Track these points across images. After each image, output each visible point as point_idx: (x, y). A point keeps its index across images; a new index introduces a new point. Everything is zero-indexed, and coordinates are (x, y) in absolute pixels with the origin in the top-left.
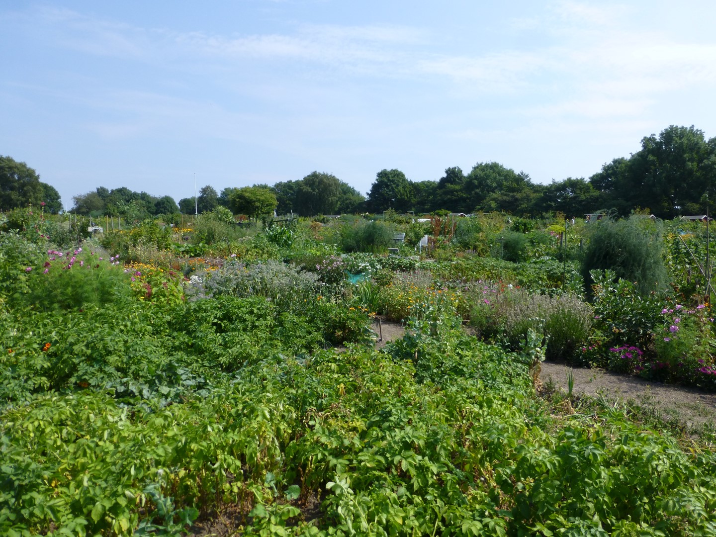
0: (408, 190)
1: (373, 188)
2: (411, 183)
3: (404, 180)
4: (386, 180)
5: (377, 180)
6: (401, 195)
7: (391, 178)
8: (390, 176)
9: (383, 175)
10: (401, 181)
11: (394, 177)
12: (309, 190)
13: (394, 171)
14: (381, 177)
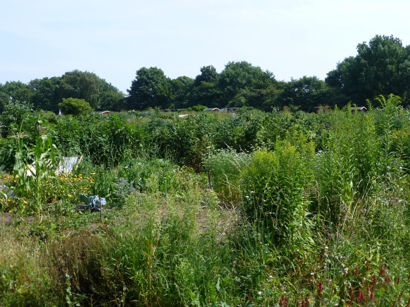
0: (167, 87)
1: (133, 85)
2: (169, 81)
3: (163, 77)
4: (145, 78)
5: (137, 78)
6: (161, 92)
7: (150, 76)
8: (149, 74)
9: (142, 73)
10: (160, 79)
11: (153, 74)
12: (71, 88)
13: (153, 69)
14: (141, 75)
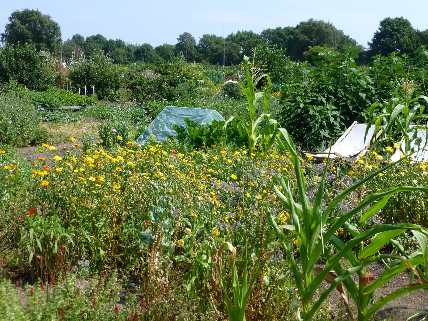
0: (414, 40)
1: (375, 37)
2: (418, 33)
3: (411, 29)
4: (390, 29)
5: (380, 29)
6: (407, 46)
7: (395, 28)
8: (395, 25)
9: (386, 23)
10: (407, 30)
11: (399, 26)
12: (307, 38)
13: (399, 19)
14: (385, 26)
